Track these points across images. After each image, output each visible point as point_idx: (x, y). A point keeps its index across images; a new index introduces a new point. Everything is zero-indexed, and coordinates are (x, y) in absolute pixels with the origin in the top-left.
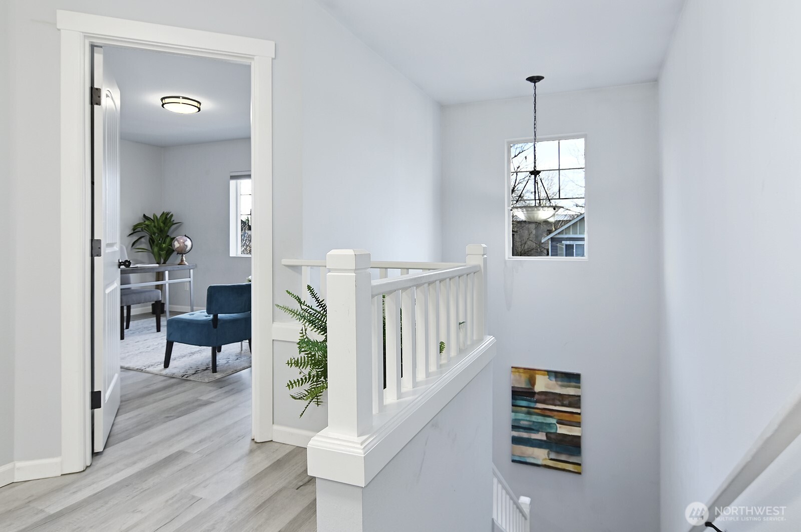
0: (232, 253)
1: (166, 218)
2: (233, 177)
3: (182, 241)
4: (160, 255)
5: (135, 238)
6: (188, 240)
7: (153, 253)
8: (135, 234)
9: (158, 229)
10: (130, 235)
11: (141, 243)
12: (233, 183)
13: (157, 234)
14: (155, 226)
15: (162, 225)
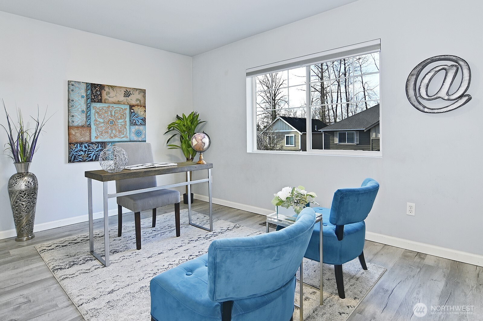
0: (249, 150)
1: (193, 118)
2: (248, 74)
3: (199, 138)
4: (188, 151)
5: (169, 136)
6: (206, 137)
7: (182, 149)
8: (169, 133)
9: (186, 128)
10: (165, 133)
11: (174, 141)
12: (249, 79)
13: (186, 132)
14: (184, 125)
15: (189, 124)
